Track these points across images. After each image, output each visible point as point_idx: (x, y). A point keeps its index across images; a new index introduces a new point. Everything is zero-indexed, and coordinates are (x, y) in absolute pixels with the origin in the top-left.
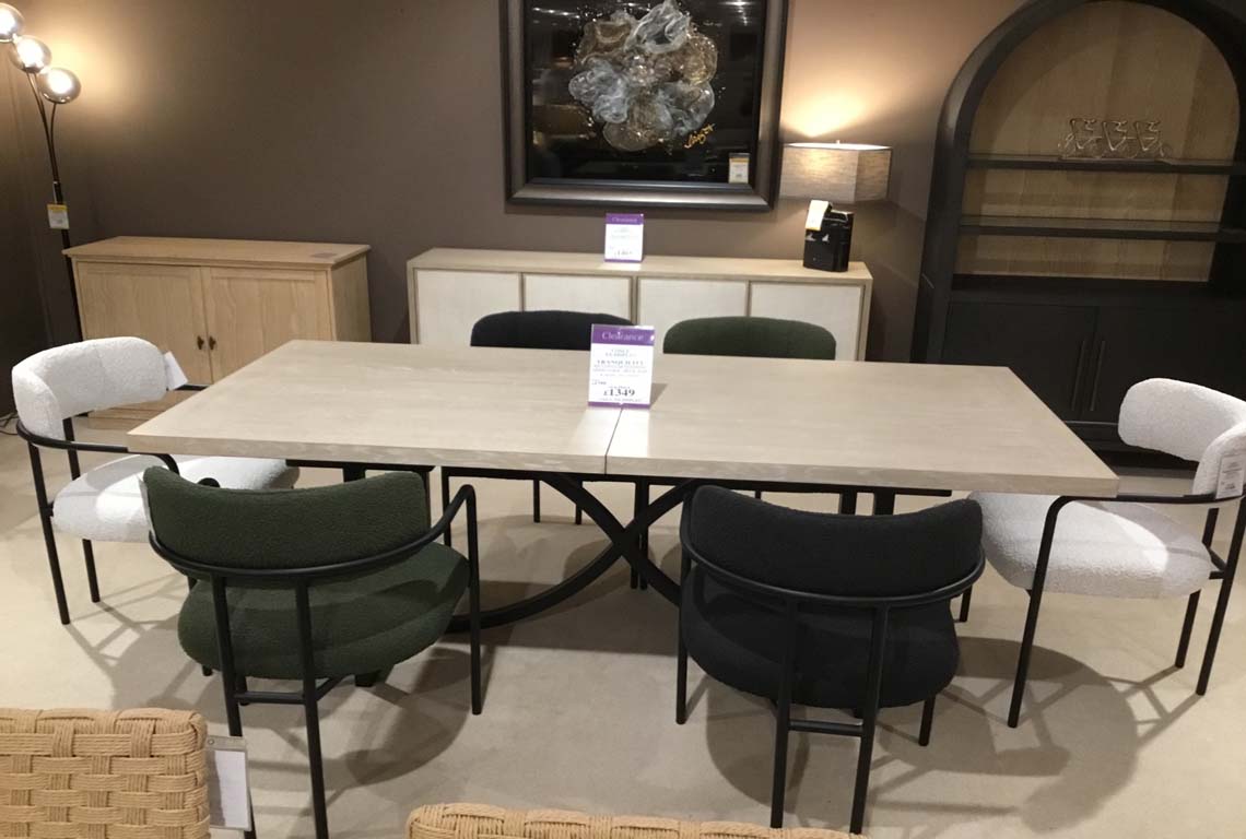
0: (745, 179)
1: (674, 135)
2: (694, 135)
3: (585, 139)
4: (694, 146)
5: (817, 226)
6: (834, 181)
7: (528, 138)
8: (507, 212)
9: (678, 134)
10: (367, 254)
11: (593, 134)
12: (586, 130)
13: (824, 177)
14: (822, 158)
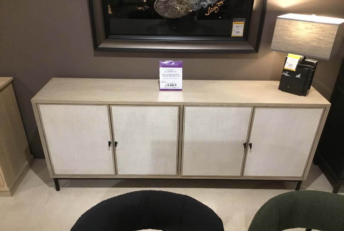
0: (241, 34)
1: (200, 7)
2: (211, 7)
3: (142, 10)
4: (211, 14)
5: (293, 68)
6: (314, 44)
7: (105, 10)
8: (95, 56)
9: (202, 7)
10: (12, 82)
11: (147, 7)
12: (142, 4)
13: (307, 41)
14: (306, 28)
